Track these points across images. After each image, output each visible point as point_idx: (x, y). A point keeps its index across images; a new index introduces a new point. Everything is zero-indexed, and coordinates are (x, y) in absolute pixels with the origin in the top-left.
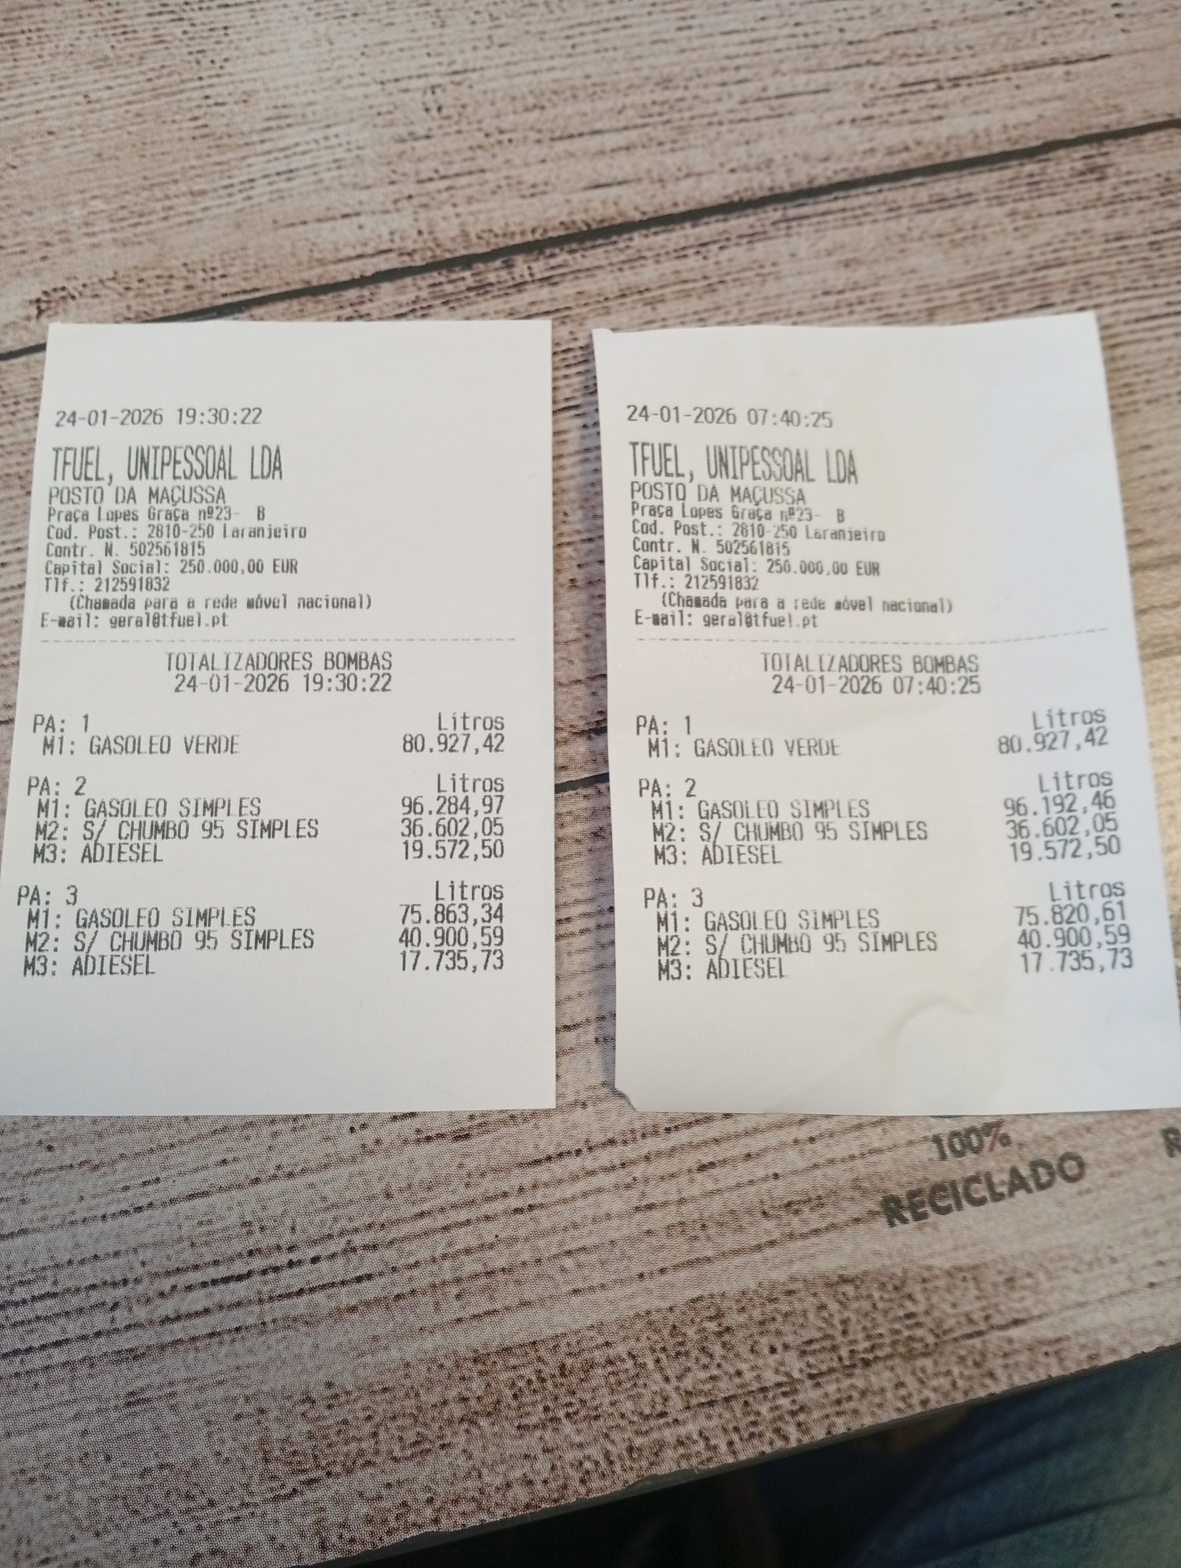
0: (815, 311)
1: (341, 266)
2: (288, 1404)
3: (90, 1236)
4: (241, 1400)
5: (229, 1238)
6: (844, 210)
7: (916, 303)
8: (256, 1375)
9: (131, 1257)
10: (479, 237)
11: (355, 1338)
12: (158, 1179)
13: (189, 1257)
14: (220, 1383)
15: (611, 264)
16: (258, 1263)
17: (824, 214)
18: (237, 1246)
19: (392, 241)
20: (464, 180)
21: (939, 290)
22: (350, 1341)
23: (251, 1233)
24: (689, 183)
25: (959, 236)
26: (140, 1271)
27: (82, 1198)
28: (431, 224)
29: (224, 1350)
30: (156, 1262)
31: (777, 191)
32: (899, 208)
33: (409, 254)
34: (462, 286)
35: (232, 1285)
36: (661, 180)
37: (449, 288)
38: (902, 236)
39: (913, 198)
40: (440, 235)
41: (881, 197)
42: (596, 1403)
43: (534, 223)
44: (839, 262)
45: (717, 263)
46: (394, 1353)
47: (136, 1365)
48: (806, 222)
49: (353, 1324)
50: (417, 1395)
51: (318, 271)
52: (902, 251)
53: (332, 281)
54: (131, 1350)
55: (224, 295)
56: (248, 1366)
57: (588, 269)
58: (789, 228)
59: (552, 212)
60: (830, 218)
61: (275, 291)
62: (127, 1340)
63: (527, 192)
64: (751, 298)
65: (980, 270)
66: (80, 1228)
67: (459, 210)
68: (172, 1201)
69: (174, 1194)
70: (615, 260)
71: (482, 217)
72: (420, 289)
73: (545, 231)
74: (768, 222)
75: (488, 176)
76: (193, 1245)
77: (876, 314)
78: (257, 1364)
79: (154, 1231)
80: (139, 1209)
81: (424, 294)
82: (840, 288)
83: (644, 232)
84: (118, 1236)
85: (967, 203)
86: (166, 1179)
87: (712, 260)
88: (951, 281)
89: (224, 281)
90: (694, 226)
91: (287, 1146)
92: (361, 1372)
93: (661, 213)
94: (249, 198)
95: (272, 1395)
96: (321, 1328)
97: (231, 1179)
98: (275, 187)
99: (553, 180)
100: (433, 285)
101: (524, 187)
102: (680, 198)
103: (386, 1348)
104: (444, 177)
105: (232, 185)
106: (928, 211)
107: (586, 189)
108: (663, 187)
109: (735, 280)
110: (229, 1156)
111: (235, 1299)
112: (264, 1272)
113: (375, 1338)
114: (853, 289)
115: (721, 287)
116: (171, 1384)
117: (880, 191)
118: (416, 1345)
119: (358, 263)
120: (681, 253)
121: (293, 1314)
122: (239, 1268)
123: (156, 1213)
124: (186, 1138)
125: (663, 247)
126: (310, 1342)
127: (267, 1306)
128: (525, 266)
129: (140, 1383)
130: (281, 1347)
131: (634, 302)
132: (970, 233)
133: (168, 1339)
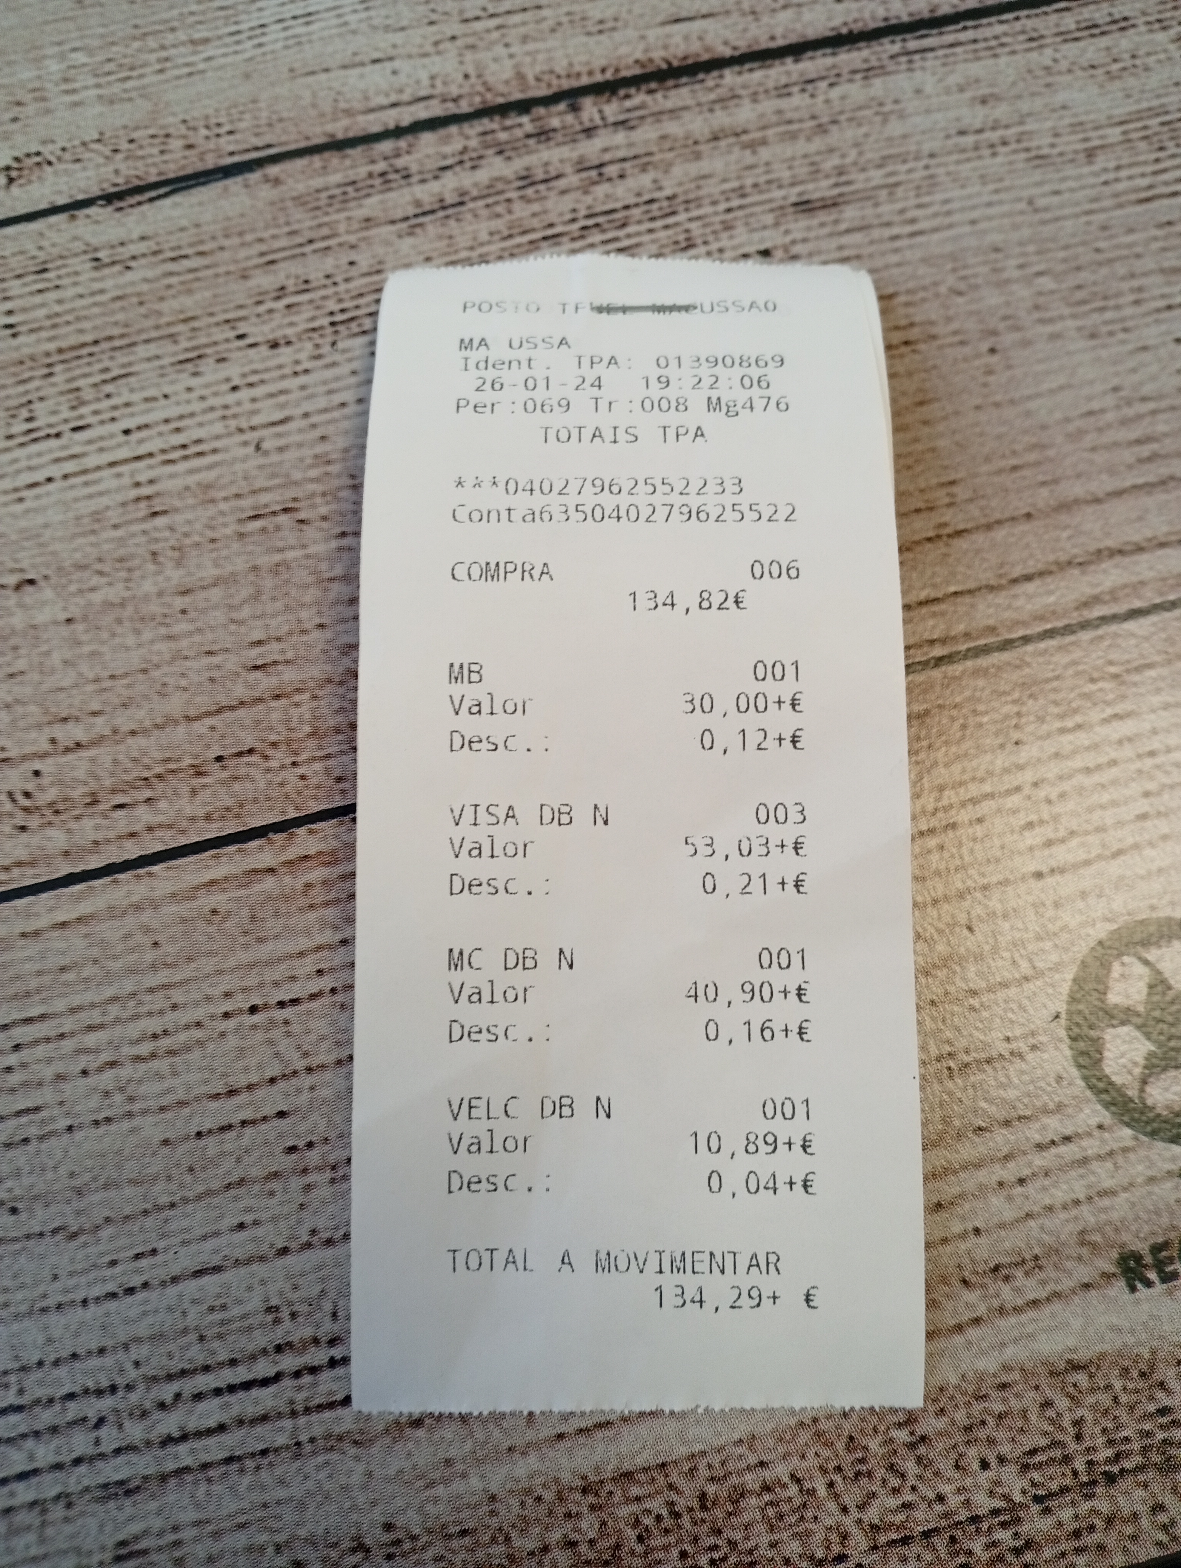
0: (950, 153)
1: (371, 117)
2: (334, 1554)
3: (67, 1327)
4: (270, 1550)
5: (250, 1328)
6: (975, 41)
7: (1071, 143)
8: (289, 1515)
9: (121, 1355)
10: (538, 79)
11: (421, 1463)
12: (154, 1252)
13: (197, 1355)
14: (242, 1526)
15: (699, 105)
16: (289, 1362)
17: (952, 45)
18: (261, 1340)
19: (433, 86)
20: (517, 18)
21: (1096, 128)
22: (414, 1467)
23: (277, 1321)
24: (789, 14)
25: (1116, 67)
26: (133, 1374)
27: (55, 1277)
28: (478, 65)
29: (246, 1480)
30: (154, 1362)
31: (894, 21)
32: (1042, 37)
33: (455, 100)
34: (519, 133)
35: (255, 1392)
36: (753, 13)
37: (503, 136)
38: (1047, 68)
39: (1057, 25)
40: (491, 79)
41: (1018, 26)
42: (750, 1544)
43: (603, 62)
44: (974, 99)
45: (827, 101)
46: (475, 1482)
47: (128, 1502)
48: (930, 55)
49: (418, 1442)
50: (508, 1539)
51: (345, 122)
52: (1048, 85)
53: (361, 133)
54: (121, 1483)
55: (232, 154)
56: (278, 1503)
57: (672, 111)
58: (910, 62)
59: (623, 50)
60: (959, 50)
61: (293, 147)
62: (116, 1469)
63: (594, 29)
64: (871, 139)
65: (1145, 105)
66: (53, 1318)
67: (513, 50)
68: (175, 1280)
69: (176, 1270)
70: (704, 99)
71: (541, 57)
72: (467, 138)
73: (617, 70)
74: (884, 56)
75: (545, 12)
76: (202, 1338)
77: (1023, 156)
78: (291, 1499)
79: (150, 1320)
80: (130, 1291)
81: (473, 143)
82: (978, 125)
83: (737, 68)
84: (104, 1327)
85: (1123, 29)
86: (166, 1250)
87: (820, 99)
88: (1109, 117)
89: (231, 138)
90: (797, 61)
91: (324, 1203)
92: (430, 1508)
93: (756, 48)
94: (260, 45)
95: (311, 1541)
96: (375, 1449)
97: (250, 1249)
98: (290, 33)
99: (624, 15)
100: (485, 133)
101: (589, 23)
102: (779, 31)
103: (464, 1476)
104: (492, 16)
105: (238, 32)
106: (1076, 39)
107: (664, 24)
108: (757, 20)
109: (850, 120)
110: (248, 1219)
111: (259, 1410)
112: (297, 1374)
113: (448, 1462)
114: (993, 128)
115: (834, 128)
116: (175, 1528)
117: (1017, 18)
118: (503, 1471)
119: (393, 112)
120: (783, 91)
121: (337, 1430)
122: (263, 1368)
123: (153, 1295)
124: (190, 1194)
125: (760, 84)
126: (360, 1468)
127: (302, 1420)
128: (595, 110)
129: (135, 1528)
130: (322, 1475)
131: (730, 146)
132: (1129, 63)
133: (171, 1466)
